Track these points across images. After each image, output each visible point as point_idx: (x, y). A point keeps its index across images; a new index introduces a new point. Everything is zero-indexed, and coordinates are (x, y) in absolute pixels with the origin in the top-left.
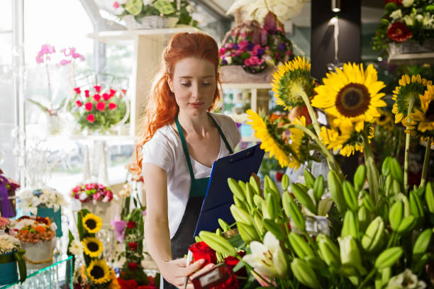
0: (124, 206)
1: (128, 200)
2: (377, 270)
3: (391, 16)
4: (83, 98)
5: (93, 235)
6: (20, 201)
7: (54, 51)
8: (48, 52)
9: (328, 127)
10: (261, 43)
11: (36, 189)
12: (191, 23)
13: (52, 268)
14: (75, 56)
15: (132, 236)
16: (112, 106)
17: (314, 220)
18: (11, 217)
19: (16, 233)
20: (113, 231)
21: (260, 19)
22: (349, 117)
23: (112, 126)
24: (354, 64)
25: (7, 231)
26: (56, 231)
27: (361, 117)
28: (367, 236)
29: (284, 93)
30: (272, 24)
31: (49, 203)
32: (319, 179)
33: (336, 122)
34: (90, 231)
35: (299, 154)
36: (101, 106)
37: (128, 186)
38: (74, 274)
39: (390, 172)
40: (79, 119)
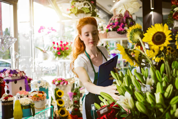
0: (72, 86)
1: (74, 84)
2: (171, 106)
3: (174, 10)
4: (56, 46)
5: (61, 98)
6: (32, 85)
7: (45, 28)
8: (43, 29)
9: (149, 49)
10: (123, 23)
11: (38, 80)
12: (97, 16)
13: (45, 111)
14: (53, 30)
15: (76, 98)
16: (67, 48)
17: (144, 86)
18: (29, 91)
19: (31, 97)
20: (68, 96)
21: (123, 13)
22: (157, 45)
23: (67, 56)
24: (159, 24)
25: (28, 96)
26: (47, 96)
27: (163, 45)
28: (166, 92)
29: (132, 38)
30: (128, 15)
31: (43, 86)
32: (146, 70)
33: (152, 47)
34: (59, 96)
35: (138, 61)
36: (63, 48)
37: (74, 79)
38: (54, 113)
39: (175, 67)
40: (54, 54)
